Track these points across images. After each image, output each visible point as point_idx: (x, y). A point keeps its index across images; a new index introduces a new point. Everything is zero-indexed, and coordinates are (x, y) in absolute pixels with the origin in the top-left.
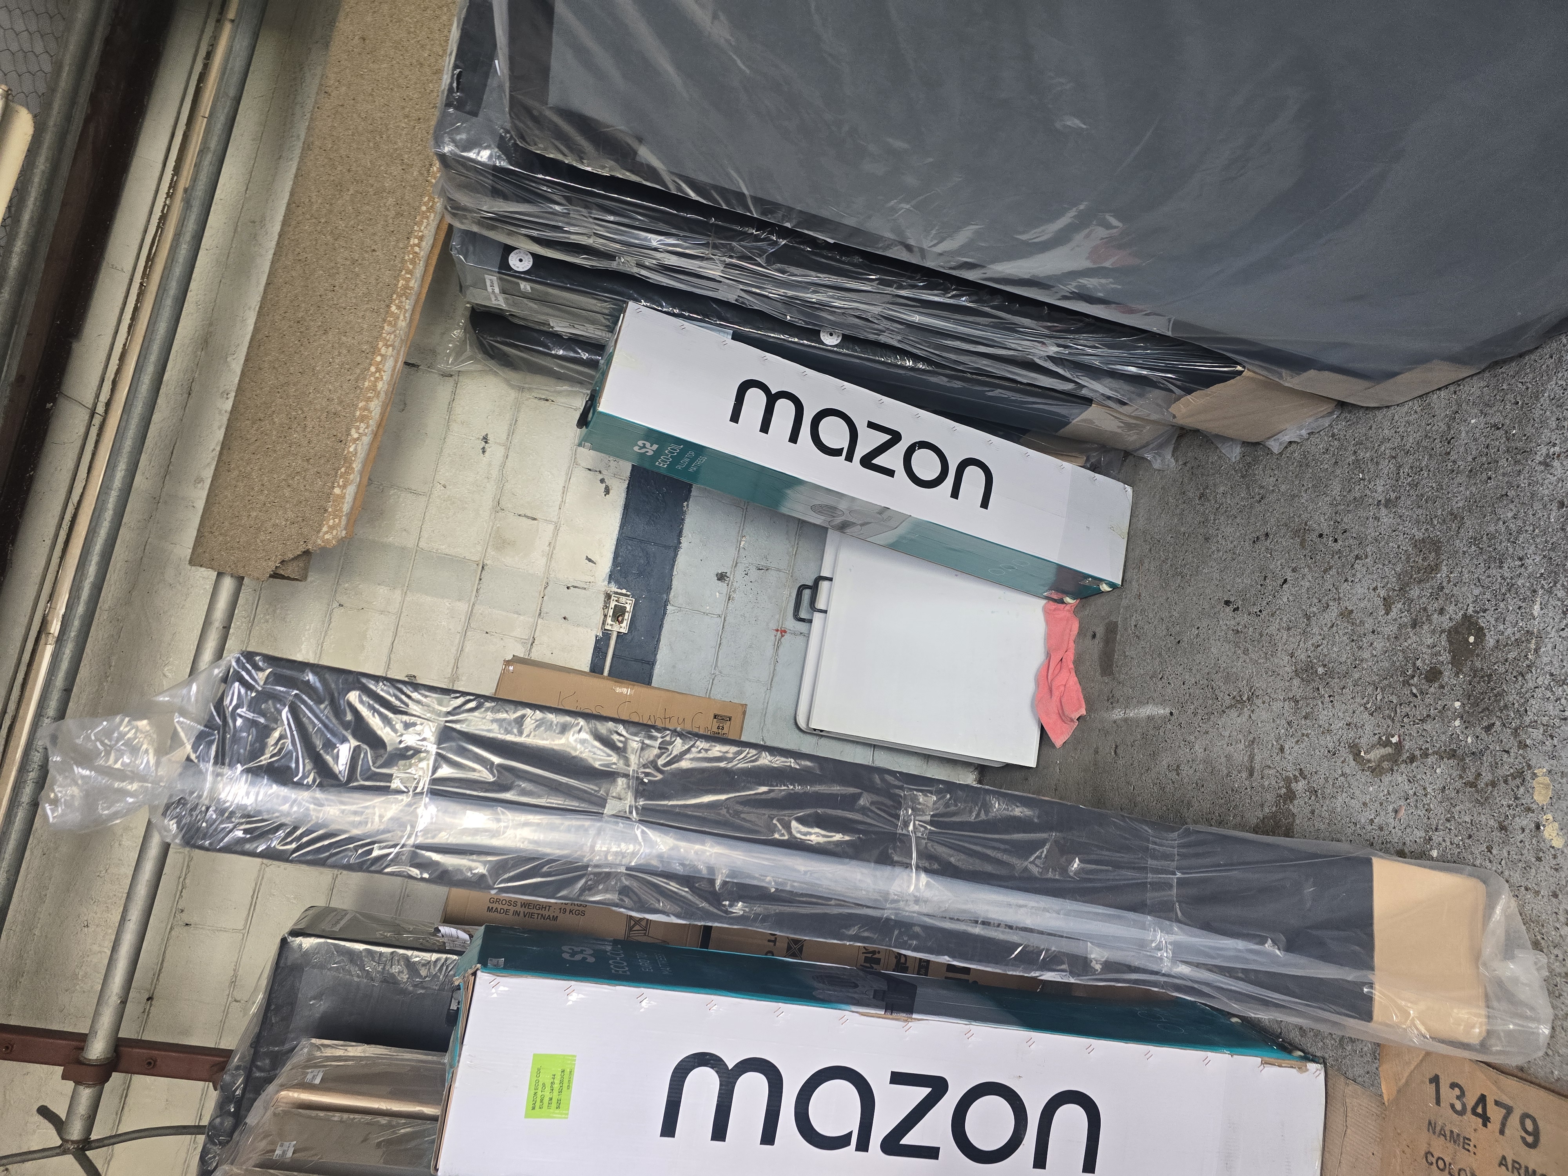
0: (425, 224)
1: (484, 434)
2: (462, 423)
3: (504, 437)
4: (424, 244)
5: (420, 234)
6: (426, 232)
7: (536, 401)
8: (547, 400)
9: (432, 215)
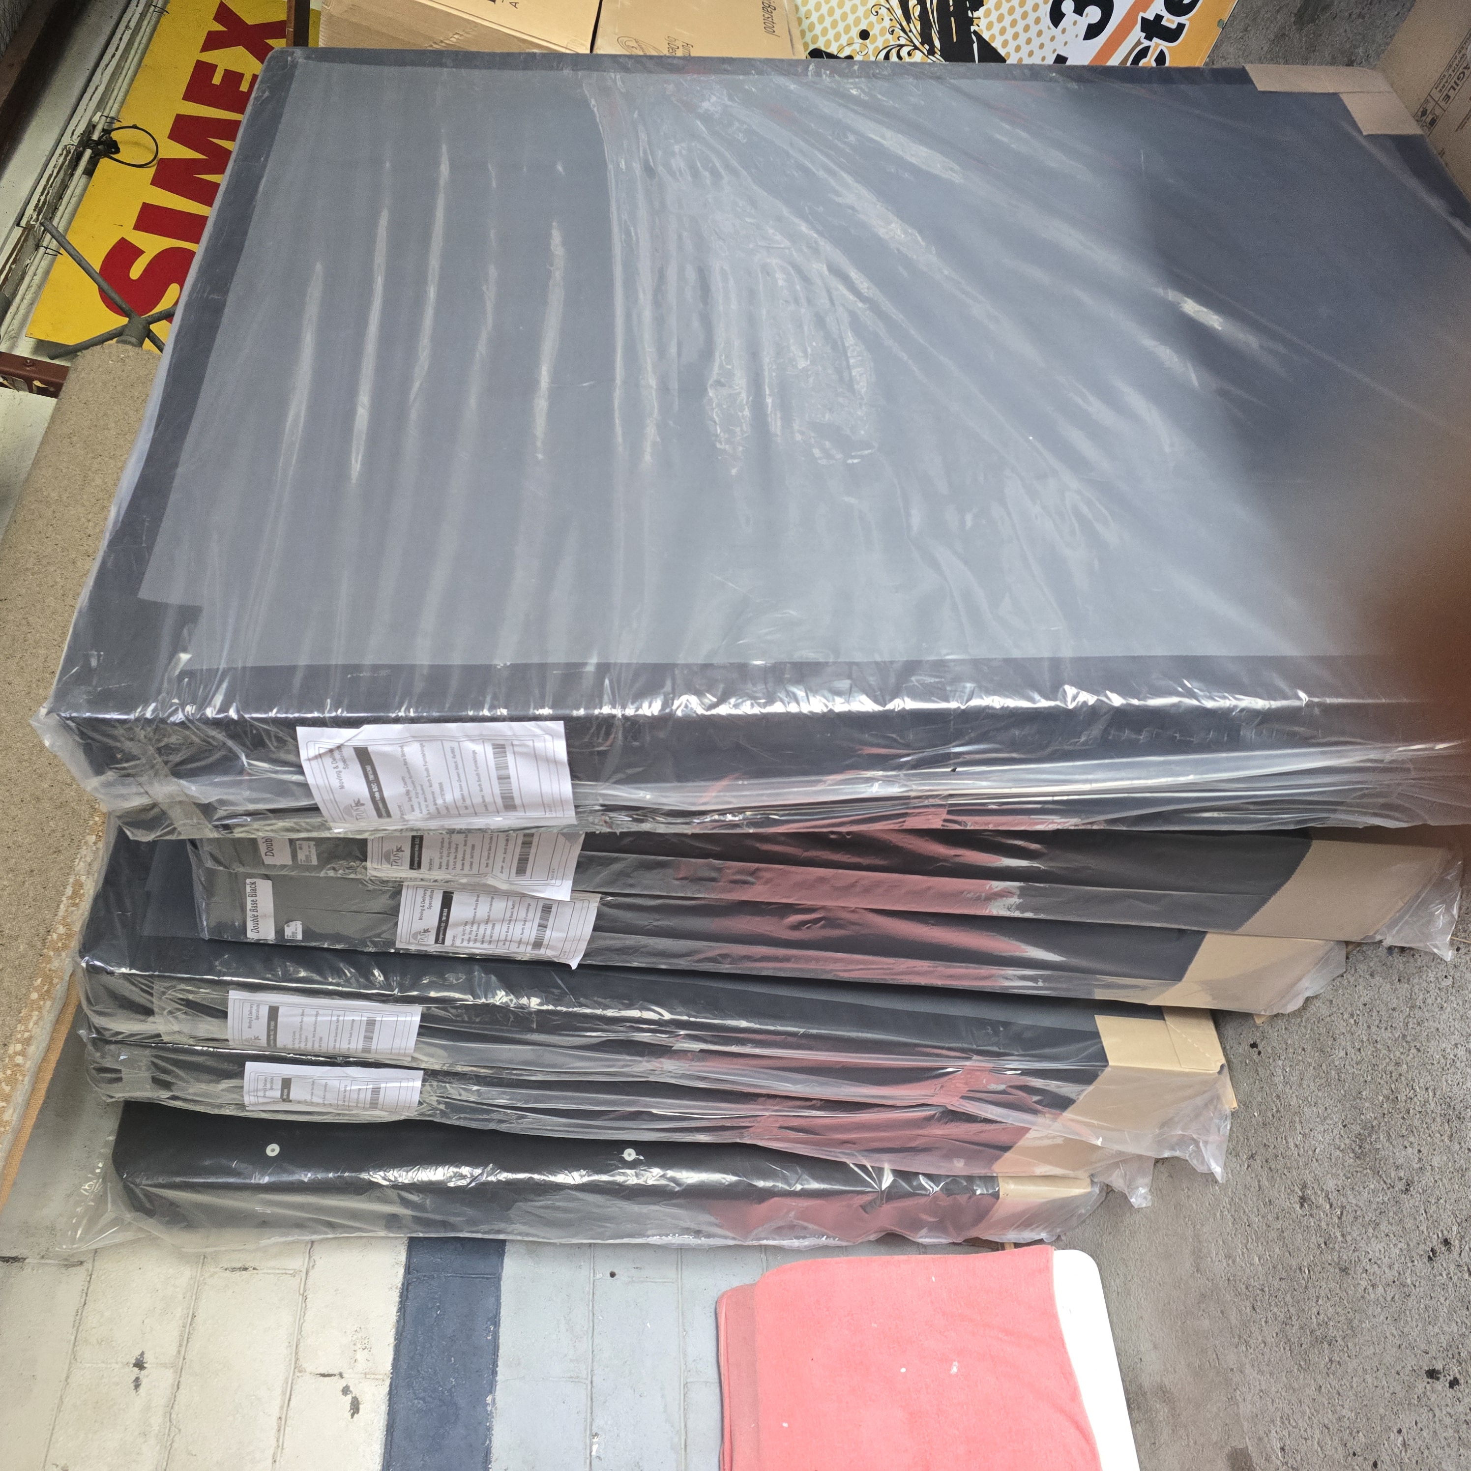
0: (35, 1018)
1: (137, 1353)
2: (99, 1343)
3: (173, 1350)
4: (32, 1049)
5: (26, 1035)
6: (36, 1031)
7: (228, 1273)
8: (246, 1269)
9: (49, 1003)
